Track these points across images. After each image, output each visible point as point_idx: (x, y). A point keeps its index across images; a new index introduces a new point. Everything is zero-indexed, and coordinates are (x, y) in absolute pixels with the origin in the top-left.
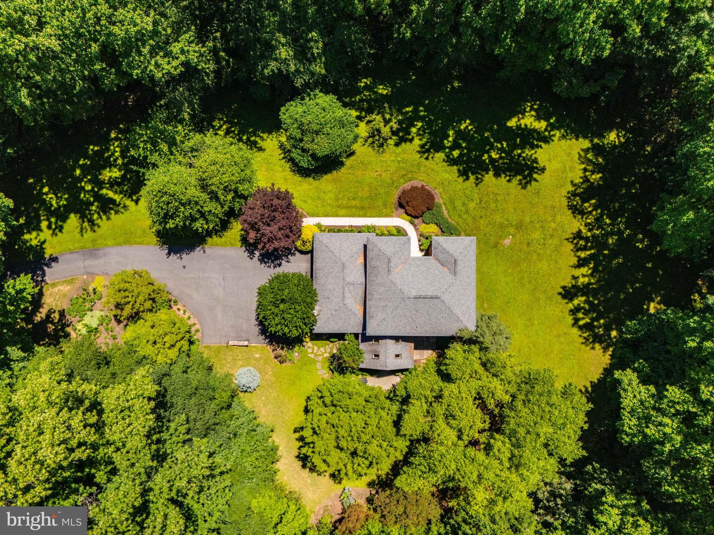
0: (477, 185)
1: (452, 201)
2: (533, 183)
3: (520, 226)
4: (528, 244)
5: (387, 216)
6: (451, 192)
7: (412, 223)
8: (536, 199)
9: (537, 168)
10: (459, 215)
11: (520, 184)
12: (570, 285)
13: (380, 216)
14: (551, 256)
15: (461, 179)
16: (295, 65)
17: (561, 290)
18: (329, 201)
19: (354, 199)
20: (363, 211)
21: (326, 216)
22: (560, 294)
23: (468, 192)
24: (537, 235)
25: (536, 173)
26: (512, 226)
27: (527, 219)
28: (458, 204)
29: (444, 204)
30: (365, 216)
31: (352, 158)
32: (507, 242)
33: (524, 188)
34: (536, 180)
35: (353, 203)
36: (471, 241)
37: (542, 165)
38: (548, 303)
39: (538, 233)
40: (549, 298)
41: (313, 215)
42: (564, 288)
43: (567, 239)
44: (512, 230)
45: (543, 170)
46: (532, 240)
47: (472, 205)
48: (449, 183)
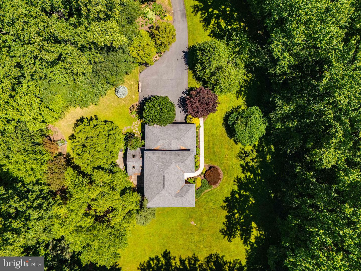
0: (222, 207)
1: (213, 194)
2: (223, 236)
3: (201, 229)
4: (192, 234)
5: (205, 160)
6: (218, 193)
7: (201, 174)
8: (214, 238)
9: (231, 237)
10: (206, 198)
11: (222, 229)
12: (171, 256)
13: (205, 157)
14: (186, 246)
15: (224, 199)
16: (280, 114)
17: (168, 251)
18: (212, 132)
19: (213, 144)
20: (207, 149)
21: (204, 130)
22: (166, 251)
23: (218, 202)
24: (196, 238)
25: (228, 237)
26: (201, 225)
27: (204, 233)
28: (212, 197)
29: (212, 190)
30: (205, 149)
31: (234, 143)
32: (193, 223)
33: (220, 231)
34: (224, 237)
35: (211, 143)
36: (193, 204)
37: (232, 240)
38: (162, 245)
40: (164, 245)
41: (204, 123)
42: (169, 253)
43: (194, 254)
44: (199, 225)
45: (230, 241)
46: (194, 236)
47: (211, 204)
48: (222, 192)
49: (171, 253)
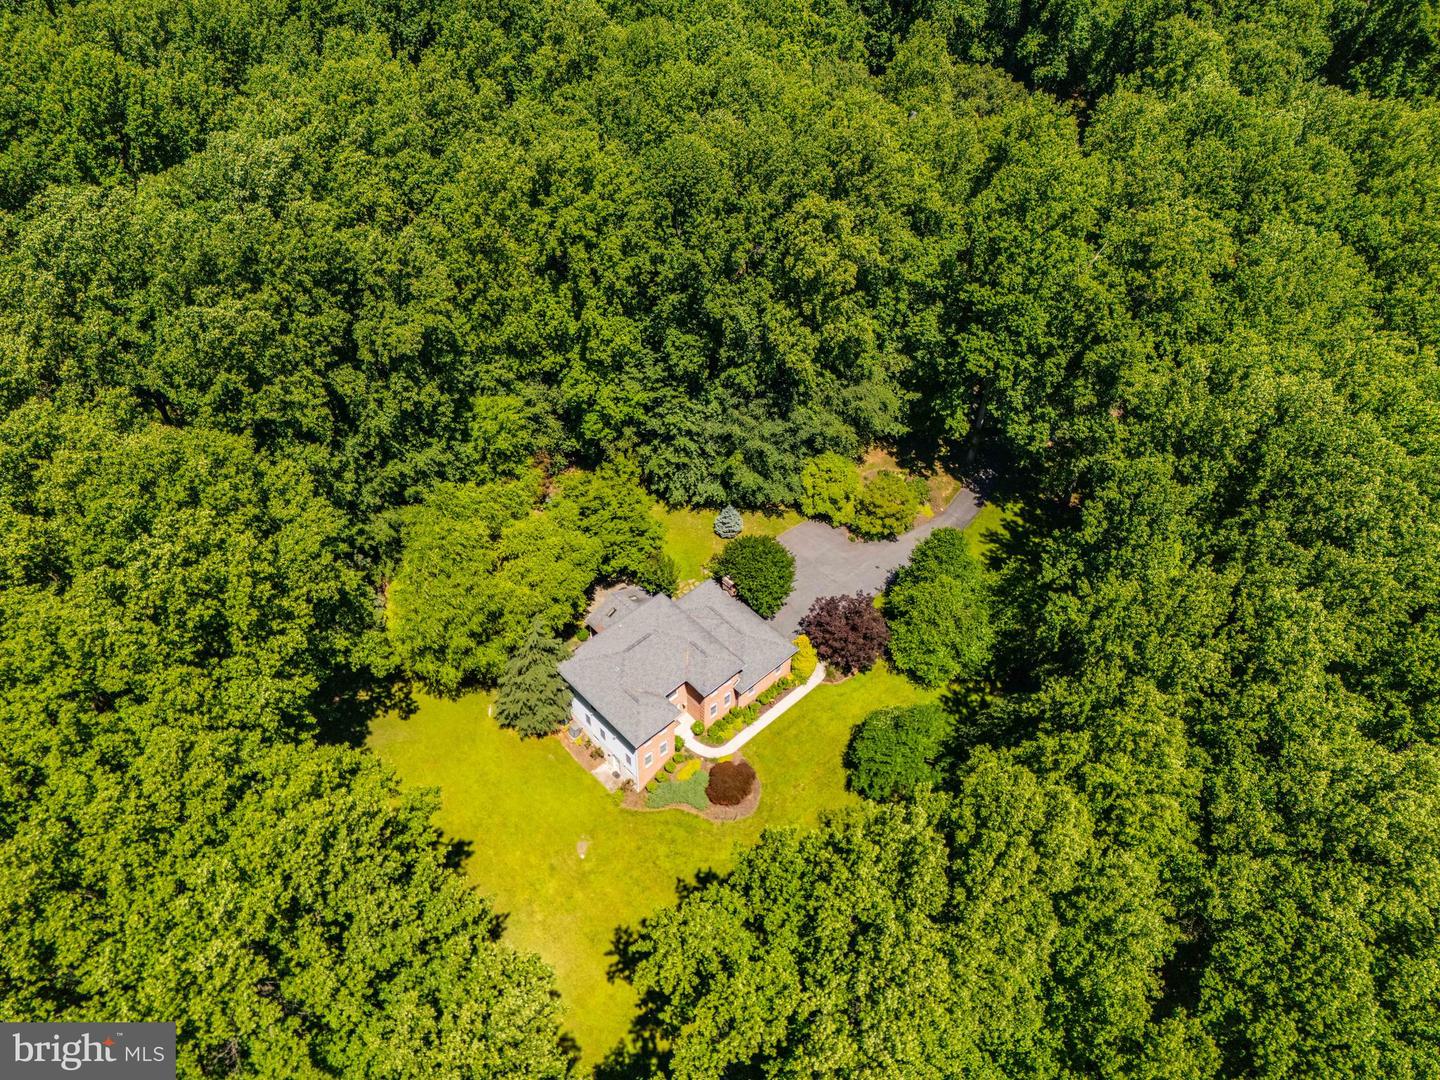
0: (679, 880)
1: (691, 830)
2: (611, 947)
3: (582, 879)
4: (552, 868)
5: (747, 745)
6: (700, 840)
7: (713, 760)
8: (587, 930)
9: (622, 971)
10: (667, 823)
11: (626, 932)
12: (463, 863)
13: (753, 740)
14: (513, 878)
15: (705, 869)
17: (471, 848)
18: (818, 714)
19: (796, 736)
20: (775, 731)
21: (806, 696)
22: (470, 843)
23: (679, 860)
24: (551, 887)
25: (617, 964)
26: (591, 872)
27: (579, 895)
28: (680, 834)
29: (697, 817)
30: (769, 727)
31: (843, 781)
32: (582, 850)
33: (618, 930)
34: (610, 953)
35: (793, 731)
37: (618, 981)
38: (475, 822)
39: (551, 891)
40: (476, 827)
41: (819, 687)
42: (469, 854)
43: (507, 916)
44: (587, 866)
45: (611, 977)
46: (551, 875)
47: (662, 850)
48: (713, 849)
49: (472, 859)
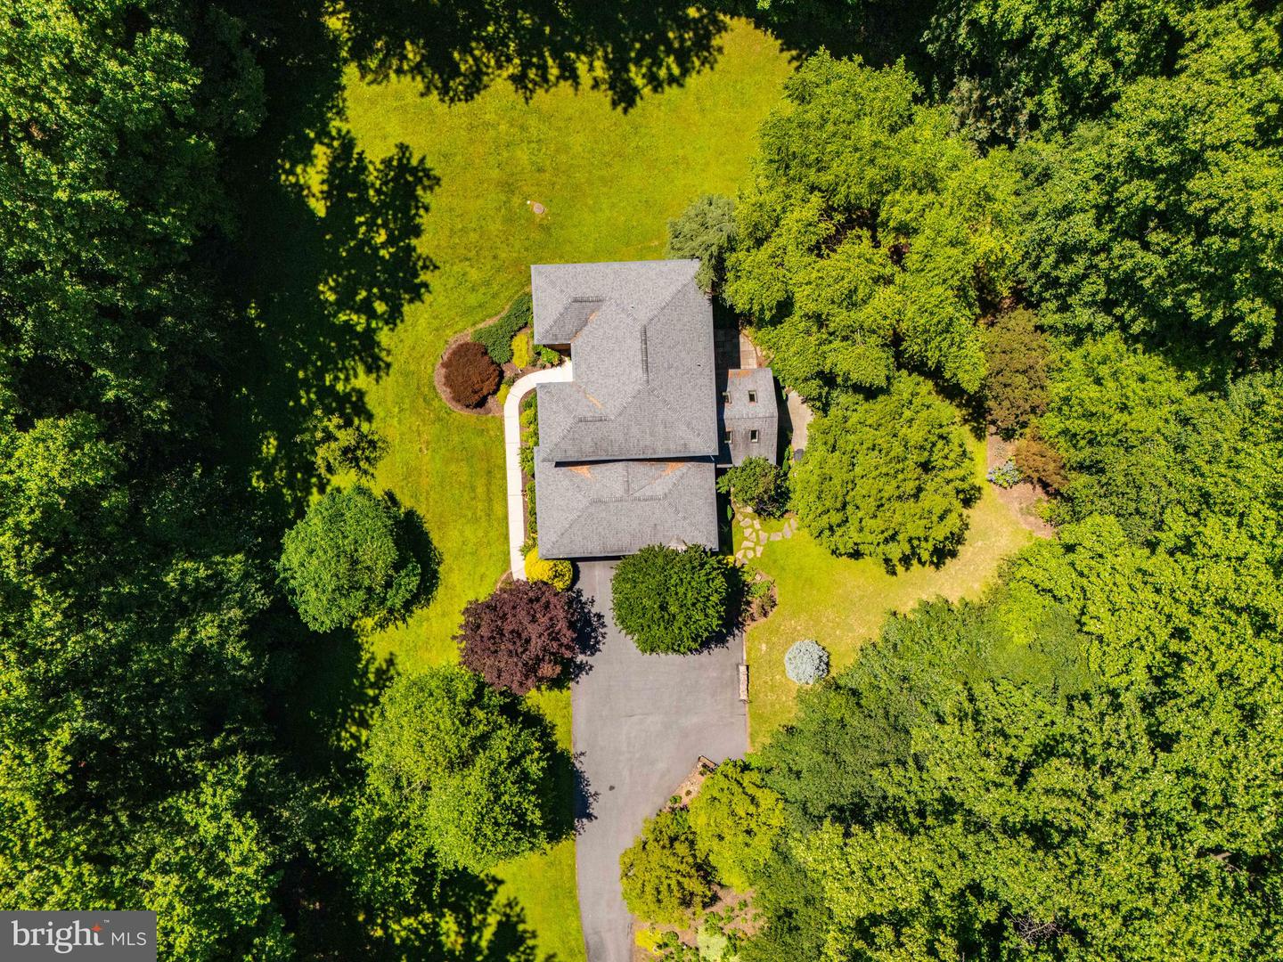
0: (436, 267)
1: (468, 311)
2: (428, 164)
3: (508, 187)
4: (540, 170)
5: (501, 429)
6: (452, 313)
7: (513, 381)
8: (458, 158)
9: (400, 160)
10: (494, 296)
11: (431, 188)
12: (610, 93)
13: (503, 441)
14: (559, 129)
15: (427, 297)
16: (230, 609)
17: (620, 109)
18: (480, 533)
19: (473, 489)
20: (495, 471)
21: (506, 537)
22: (625, 111)
23: (451, 283)
24: (523, 155)
25: (408, 159)
26: (508, 201)
27: (495, 174)
28: (473, 300)
29: (474, 324)
30: (503, 468)
31: (398, 496)
32: (537, 208)
33: (438, 180)
34: (422, 160)
35: (480, 490)
36: (540, 273)
37: (394, 151)
38: (643, 130)
39: (519, 153)
40: (636, 129)
41: (507, 561)
42: (614, 104)
43: (527, 100)
44: (516, 201)
45: (403, 148)
46: (533, 164)
47: (474, 275)
48: (435, 318)
49: (608, 106)
